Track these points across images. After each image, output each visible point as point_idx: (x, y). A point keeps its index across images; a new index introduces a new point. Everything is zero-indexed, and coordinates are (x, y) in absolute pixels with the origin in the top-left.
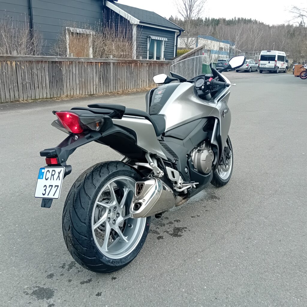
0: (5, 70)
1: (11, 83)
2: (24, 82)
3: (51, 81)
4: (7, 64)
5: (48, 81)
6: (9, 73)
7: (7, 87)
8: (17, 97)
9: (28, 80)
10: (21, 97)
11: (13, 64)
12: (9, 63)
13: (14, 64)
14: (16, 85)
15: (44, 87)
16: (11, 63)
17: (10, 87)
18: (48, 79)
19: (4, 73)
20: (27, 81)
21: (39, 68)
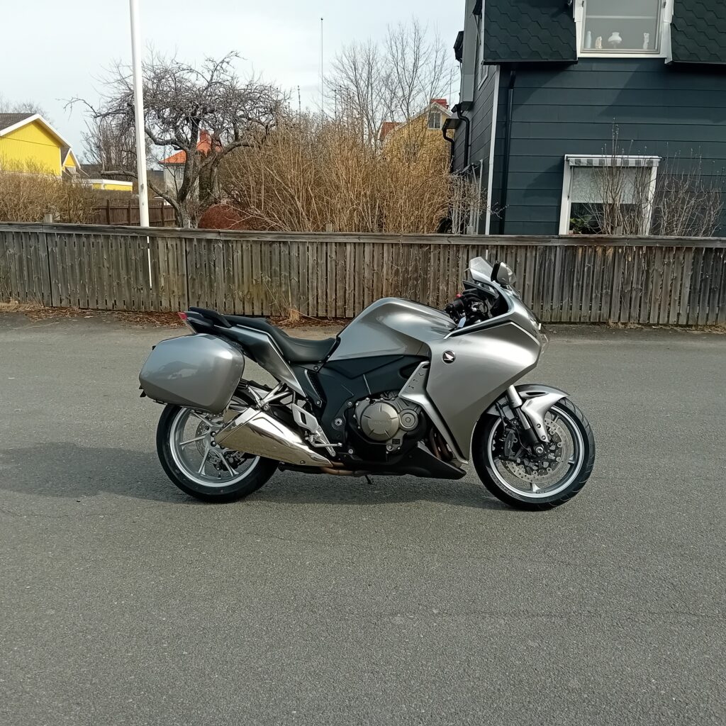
0: (589, 262)
1: (597, 288)
2: (626, 288)
3: (695, 289)
4: (595, 251)
5: (688, 290)
6: (597, 268)
7: (587, 295)
8: (605, 316)
9: (637, 284)
10: (614, 316)
11: (608, 252)
12: (599, 250)
13: (610, 252)
14: (607, 293)
15: (675, 300)
16: (604, 250)
17: (594, 295)
18: (688, 285)
19: (586, 269)
20: (634, 286)
21: (670, 262)
